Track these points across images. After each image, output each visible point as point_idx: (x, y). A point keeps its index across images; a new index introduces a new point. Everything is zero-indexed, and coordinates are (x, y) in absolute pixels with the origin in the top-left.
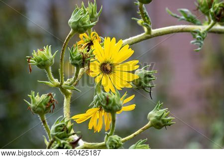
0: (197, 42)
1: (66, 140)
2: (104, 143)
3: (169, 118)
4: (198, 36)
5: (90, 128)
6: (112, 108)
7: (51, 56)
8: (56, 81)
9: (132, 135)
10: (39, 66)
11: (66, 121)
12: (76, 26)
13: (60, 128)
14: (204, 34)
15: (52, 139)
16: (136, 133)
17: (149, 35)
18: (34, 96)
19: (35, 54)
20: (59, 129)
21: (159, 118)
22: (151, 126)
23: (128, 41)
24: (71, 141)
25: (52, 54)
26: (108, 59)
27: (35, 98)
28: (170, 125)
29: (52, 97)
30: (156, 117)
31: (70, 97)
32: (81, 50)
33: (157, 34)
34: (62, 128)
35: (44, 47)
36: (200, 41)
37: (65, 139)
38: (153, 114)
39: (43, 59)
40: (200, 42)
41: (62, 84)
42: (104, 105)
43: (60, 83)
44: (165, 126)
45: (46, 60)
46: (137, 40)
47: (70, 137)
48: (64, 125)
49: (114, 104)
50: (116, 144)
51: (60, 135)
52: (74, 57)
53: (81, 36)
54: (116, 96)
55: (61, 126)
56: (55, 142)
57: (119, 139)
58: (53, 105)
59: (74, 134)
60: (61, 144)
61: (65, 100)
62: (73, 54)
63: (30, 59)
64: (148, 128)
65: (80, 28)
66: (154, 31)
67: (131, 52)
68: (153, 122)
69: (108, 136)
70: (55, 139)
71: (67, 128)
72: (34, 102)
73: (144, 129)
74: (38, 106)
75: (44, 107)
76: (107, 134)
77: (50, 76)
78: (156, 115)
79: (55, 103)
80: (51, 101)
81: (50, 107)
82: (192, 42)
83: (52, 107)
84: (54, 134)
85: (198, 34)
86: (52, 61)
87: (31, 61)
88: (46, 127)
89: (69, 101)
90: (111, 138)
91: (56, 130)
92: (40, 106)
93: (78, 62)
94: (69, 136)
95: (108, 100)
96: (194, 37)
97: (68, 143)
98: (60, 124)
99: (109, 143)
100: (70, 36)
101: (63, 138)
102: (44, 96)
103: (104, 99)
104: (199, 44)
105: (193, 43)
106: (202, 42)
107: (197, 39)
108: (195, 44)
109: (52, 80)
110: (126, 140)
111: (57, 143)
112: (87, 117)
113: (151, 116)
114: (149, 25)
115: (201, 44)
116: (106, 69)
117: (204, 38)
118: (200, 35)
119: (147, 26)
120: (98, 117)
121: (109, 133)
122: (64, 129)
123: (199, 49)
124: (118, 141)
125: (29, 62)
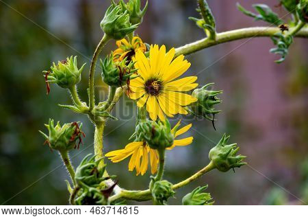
0: (278, 50)
1: (96, 187)
2: (148, 190)
3: (237, 157)
4: (280, 43)
5: (131, 169)
6: (159, 143)
7: (77, 71)
8: (84, 105)
9: (187, 180)
10: (60, 84)
11: (97, 159)
12: (110, 29)
13: (87, 170)
14: (288, 39)
15: (77, 186)
16: (192, 177)
17: (212, 41)
18: (52, 125)
19: (54, 68)
20: (87, 172)
21: (224, 157)
22: (214, 167)
23: (183, 49)
24: (103, 188)
25: (79, 68)
26: (156, 75)
27: (55, 129)
28: (239, 166)
29: (77, 127)
30: (220, 155)
31: (103, 126)
32: (117, 63)
33: (223, 39)
34: (90, 171)
35: (68, 59)
36: (283, 49)
37: (95, 185)
38: (216, 152)
39: (65, 75)
40: (283, 51)
41: (91, 109)
42: (149, 139)
43: (88, 108)
44: (233, 167)
45: (70, 76)
46: (196, 48)
47: (103, 183)
48: (93, 166)
49: (163, 138)
50: (165, 192)
51: (89, 179)
52: (108, 73)
53: (118, 42)
54: (165, 127)
55: (89, 168)
56: (82, 189)
57: (170, 185)
58: (80, 138)
59: (107, 179)
60: (88, 192)
61: (96, 130)
62: (106, 68)
63: (47, 74)
64: (209, 170)
65: (116, 33)
66: (219, 35)
67: (187, 65)
68: (216, 162)
69: (154, 181)
70: (80, 186)
71: (97, 171)
72: (53, 134)
73: (203, 172)
74: (59, 140)
75: (67, 141)
76: (153, 179)
77: (75, 98)
78: (220, 152)
79: (82, 136)
80: (76, 133)
81: (75, 141)
82: (272, 50)
83: (78, 141)
84: (80, 178)
85: (280, 39)
86: (78, 77)
87: (49, 77)
88: (70, 169)
89: (102, 132)
90: (158, 184)
91: (83, 172)
92: (61, 140)
93: (113, 79)
94: (100, 182)
95: (153, 132)
96: (275, 43)
97: (99, 191)
98: (88, 164)
99: (156, 190)
100: (103, 43)
101: (92, 184)
102: (66, 126)
103: (148, 130)
104: (282, 53)
105: (273, 52)
106: (286, 51)
107: (280, 46)
108: (276, 53)
109: (78, 103)
110: (178, 187)
111: (83, 191)
112: (127, 154)
113: (213, 154)
114: (212, 27)
115: (285, 53)
116: (153, 88)
117: (288, 45)
118: (283, 41)
119: (209, 28)
120: (141, 154)
121: (155, 178)
122: (93, 171)
123: (282, 60)
124: (167, 188)
125: (46, 78)
